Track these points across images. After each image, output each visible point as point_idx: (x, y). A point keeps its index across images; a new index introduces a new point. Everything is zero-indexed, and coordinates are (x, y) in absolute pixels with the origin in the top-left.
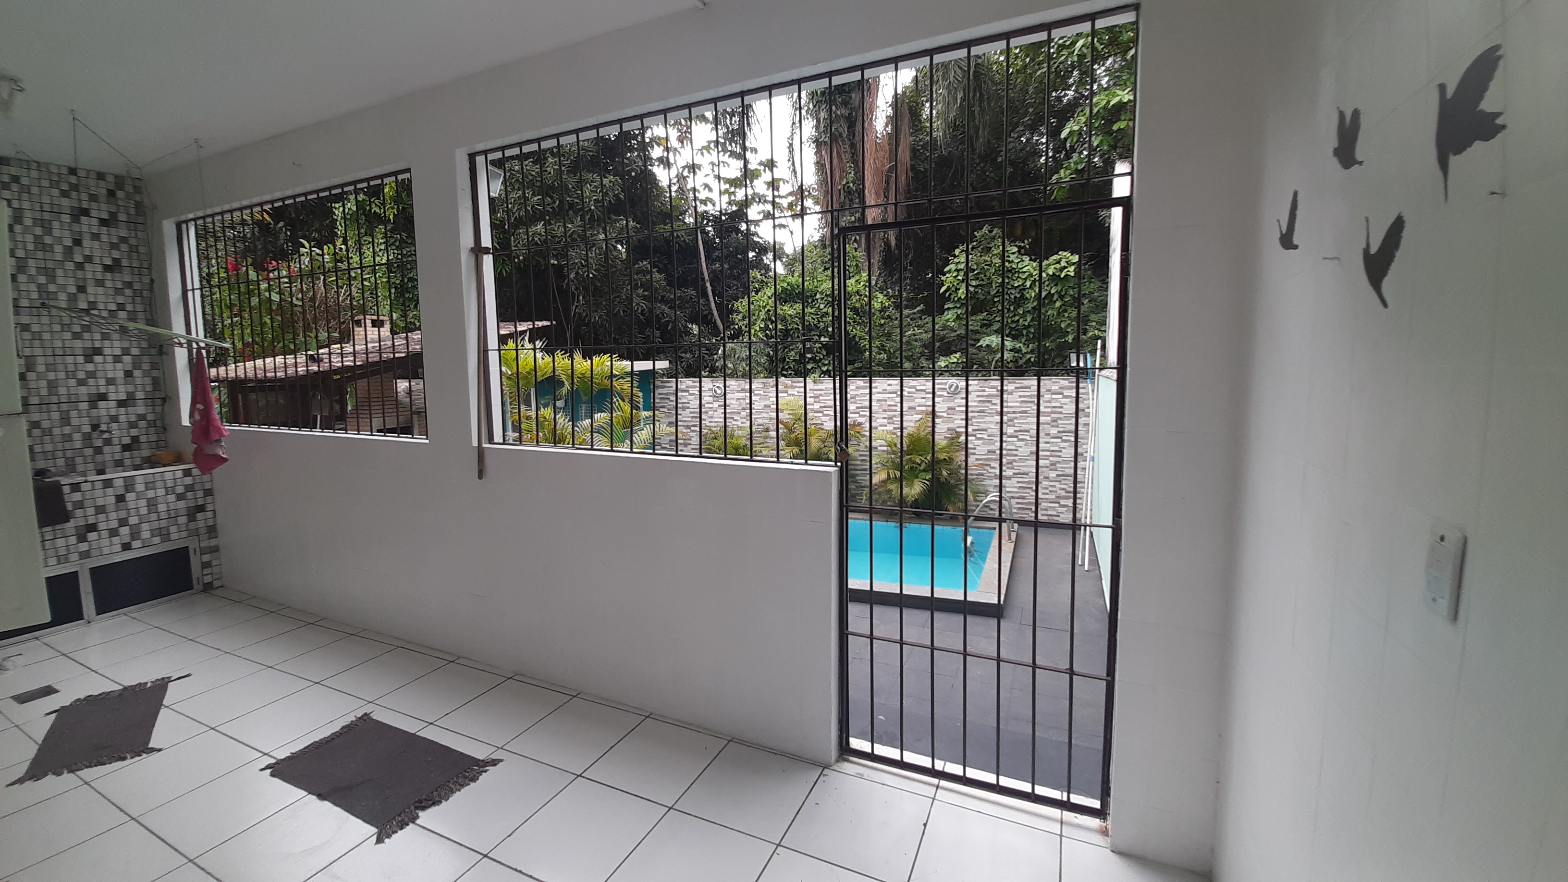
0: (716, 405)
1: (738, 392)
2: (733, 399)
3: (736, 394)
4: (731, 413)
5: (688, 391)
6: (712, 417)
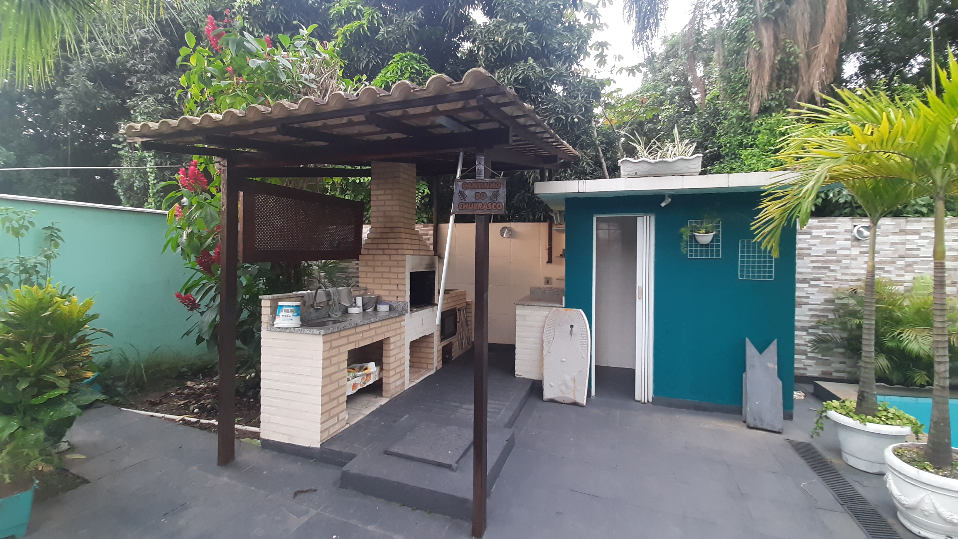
0: (855, 251)
1: (894, 233)
2: (885, 243)
3: (891, 237)
4: (880, 262)
5: (810, 233)
6: (847, 268)
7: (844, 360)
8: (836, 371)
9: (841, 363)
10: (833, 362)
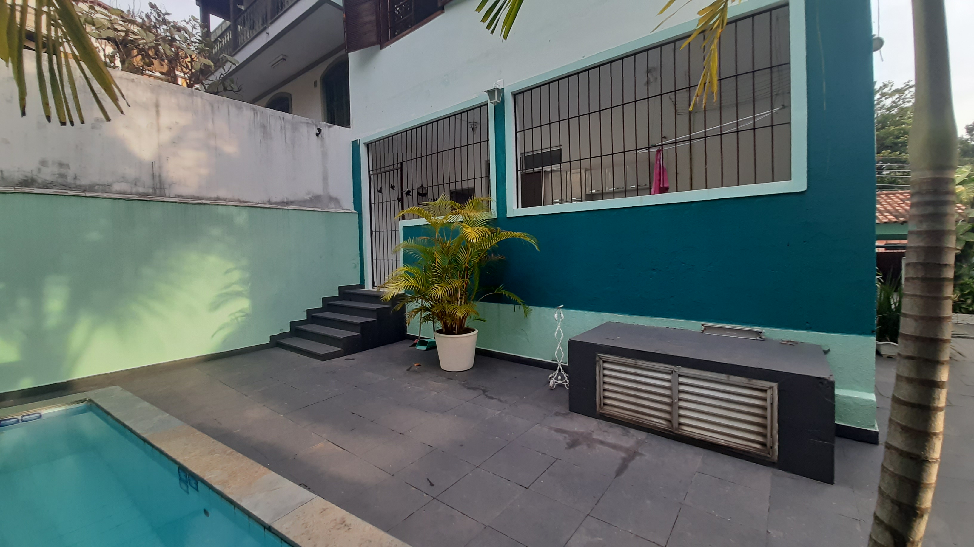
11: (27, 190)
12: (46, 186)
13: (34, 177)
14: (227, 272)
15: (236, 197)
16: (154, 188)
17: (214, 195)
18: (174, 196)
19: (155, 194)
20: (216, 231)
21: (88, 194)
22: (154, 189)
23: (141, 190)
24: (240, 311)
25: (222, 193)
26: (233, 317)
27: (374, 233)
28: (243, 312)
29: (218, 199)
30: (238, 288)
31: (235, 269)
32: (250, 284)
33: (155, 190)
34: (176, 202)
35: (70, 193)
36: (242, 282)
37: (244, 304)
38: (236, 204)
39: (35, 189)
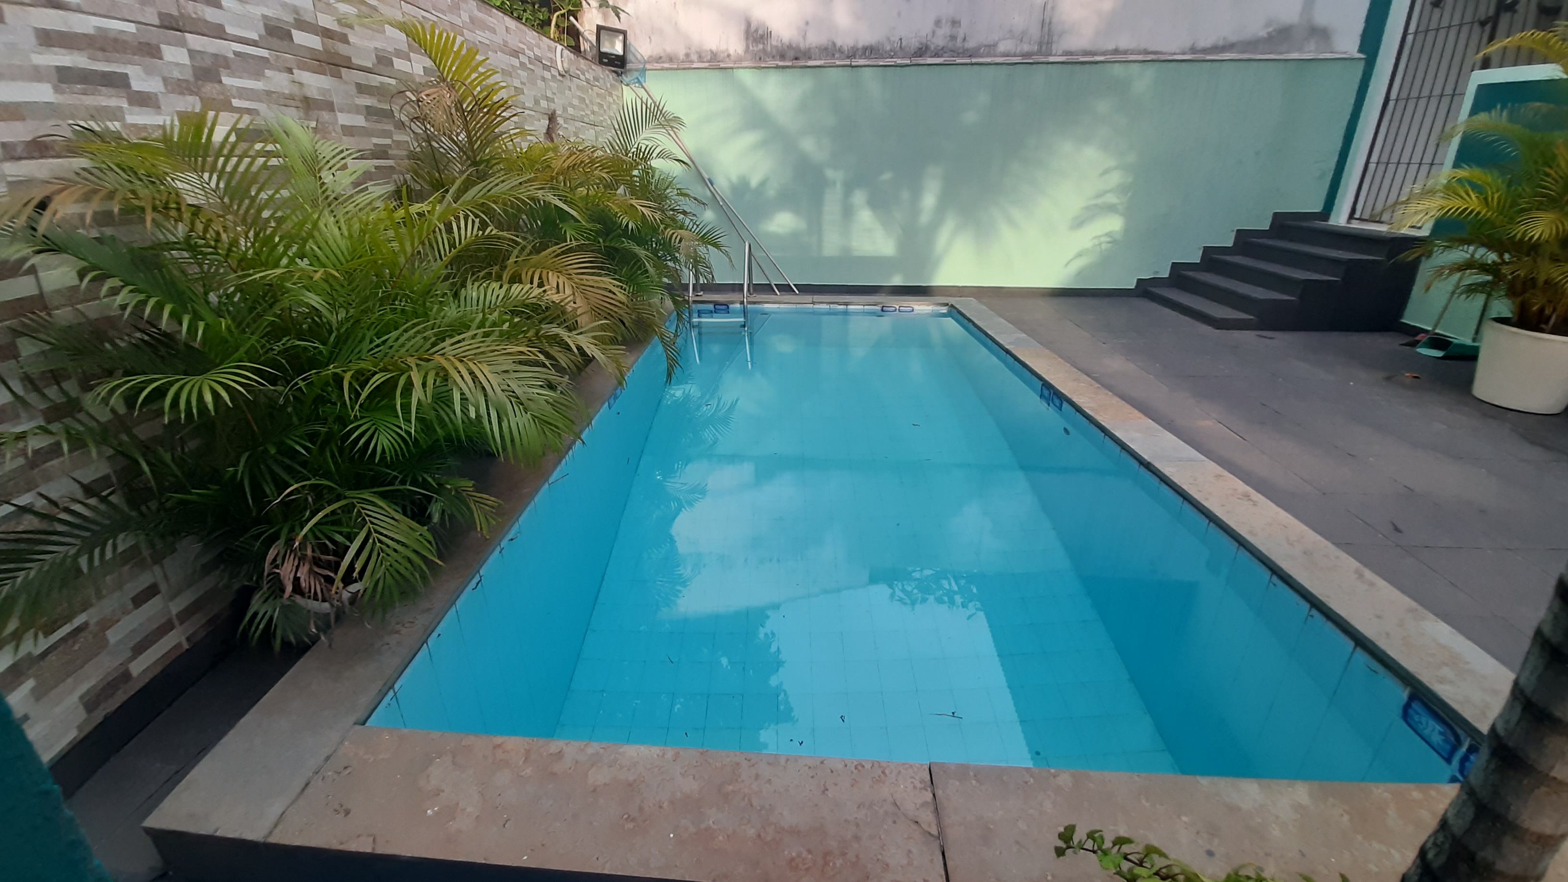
7: (145, 580)
8: (139, 649)
9: (139, 601)
10: (106, 624)
11: (921, 61)
12: (936, 55)
13: (929, 43)
14: (1106, 172)
15: (1143, 45)
16: (1040, 42)
17: (1111, 46)
18: (1060, 52)
19: (1039, 53)
20: (1103, 106)
21: (974, 60)
22: (1040, 44)
23: (1026, 48)
24: (1108, 234)
25: (1124, 43)
26: (1096, 242)
27: (1391, 104)
28: (1111, 237)
29: (1116, 51)
30: (1111, 199)
31: (1116, 168)
32: (1129, 194)
33: (1041, 47)
34: (1062, 63)
35: (959, 61)
36: (1122, 189)
37: (1114, 224)
38: (1140, 57)
39: (929, 59)
